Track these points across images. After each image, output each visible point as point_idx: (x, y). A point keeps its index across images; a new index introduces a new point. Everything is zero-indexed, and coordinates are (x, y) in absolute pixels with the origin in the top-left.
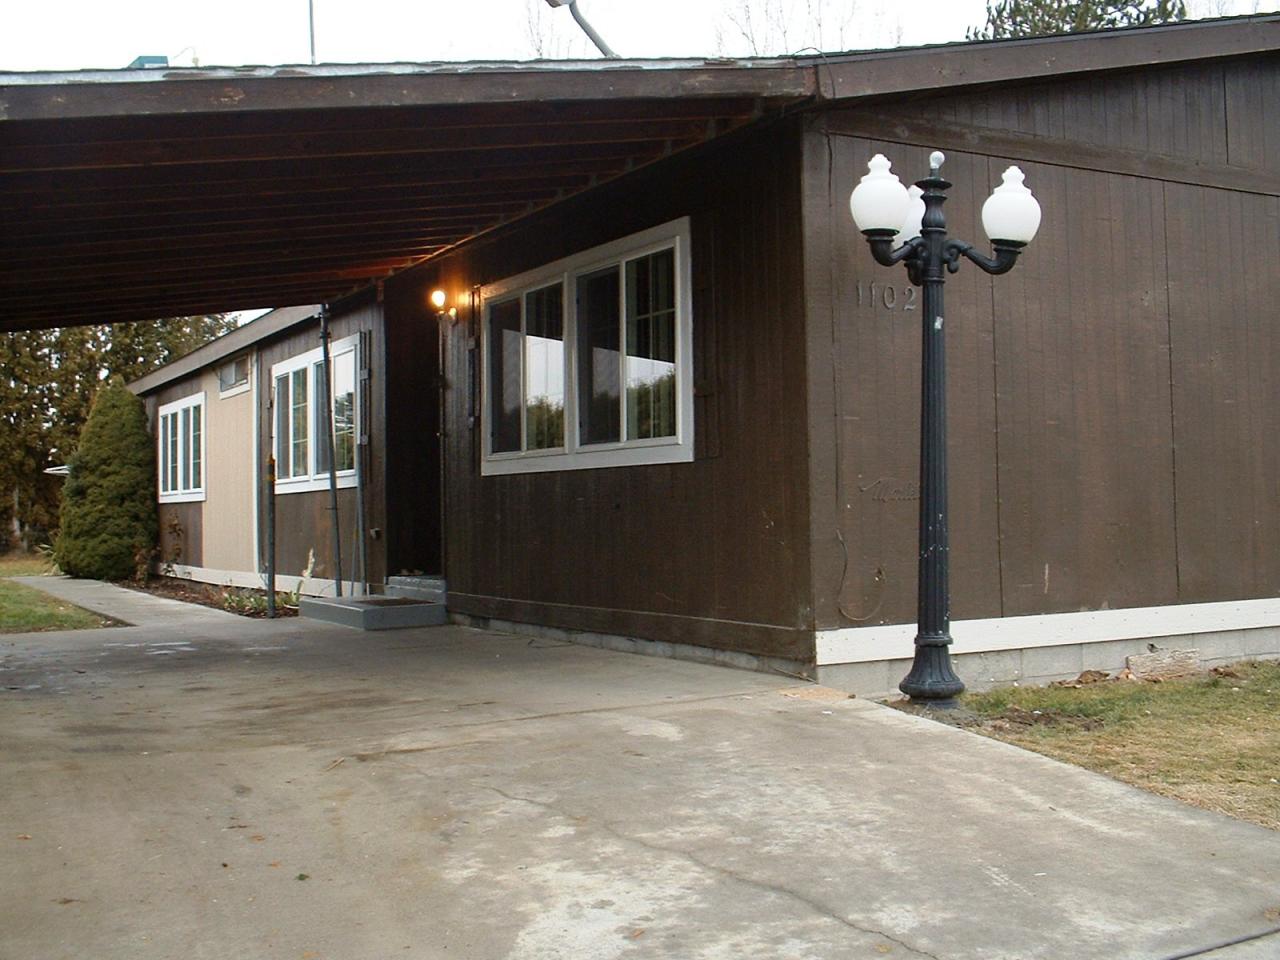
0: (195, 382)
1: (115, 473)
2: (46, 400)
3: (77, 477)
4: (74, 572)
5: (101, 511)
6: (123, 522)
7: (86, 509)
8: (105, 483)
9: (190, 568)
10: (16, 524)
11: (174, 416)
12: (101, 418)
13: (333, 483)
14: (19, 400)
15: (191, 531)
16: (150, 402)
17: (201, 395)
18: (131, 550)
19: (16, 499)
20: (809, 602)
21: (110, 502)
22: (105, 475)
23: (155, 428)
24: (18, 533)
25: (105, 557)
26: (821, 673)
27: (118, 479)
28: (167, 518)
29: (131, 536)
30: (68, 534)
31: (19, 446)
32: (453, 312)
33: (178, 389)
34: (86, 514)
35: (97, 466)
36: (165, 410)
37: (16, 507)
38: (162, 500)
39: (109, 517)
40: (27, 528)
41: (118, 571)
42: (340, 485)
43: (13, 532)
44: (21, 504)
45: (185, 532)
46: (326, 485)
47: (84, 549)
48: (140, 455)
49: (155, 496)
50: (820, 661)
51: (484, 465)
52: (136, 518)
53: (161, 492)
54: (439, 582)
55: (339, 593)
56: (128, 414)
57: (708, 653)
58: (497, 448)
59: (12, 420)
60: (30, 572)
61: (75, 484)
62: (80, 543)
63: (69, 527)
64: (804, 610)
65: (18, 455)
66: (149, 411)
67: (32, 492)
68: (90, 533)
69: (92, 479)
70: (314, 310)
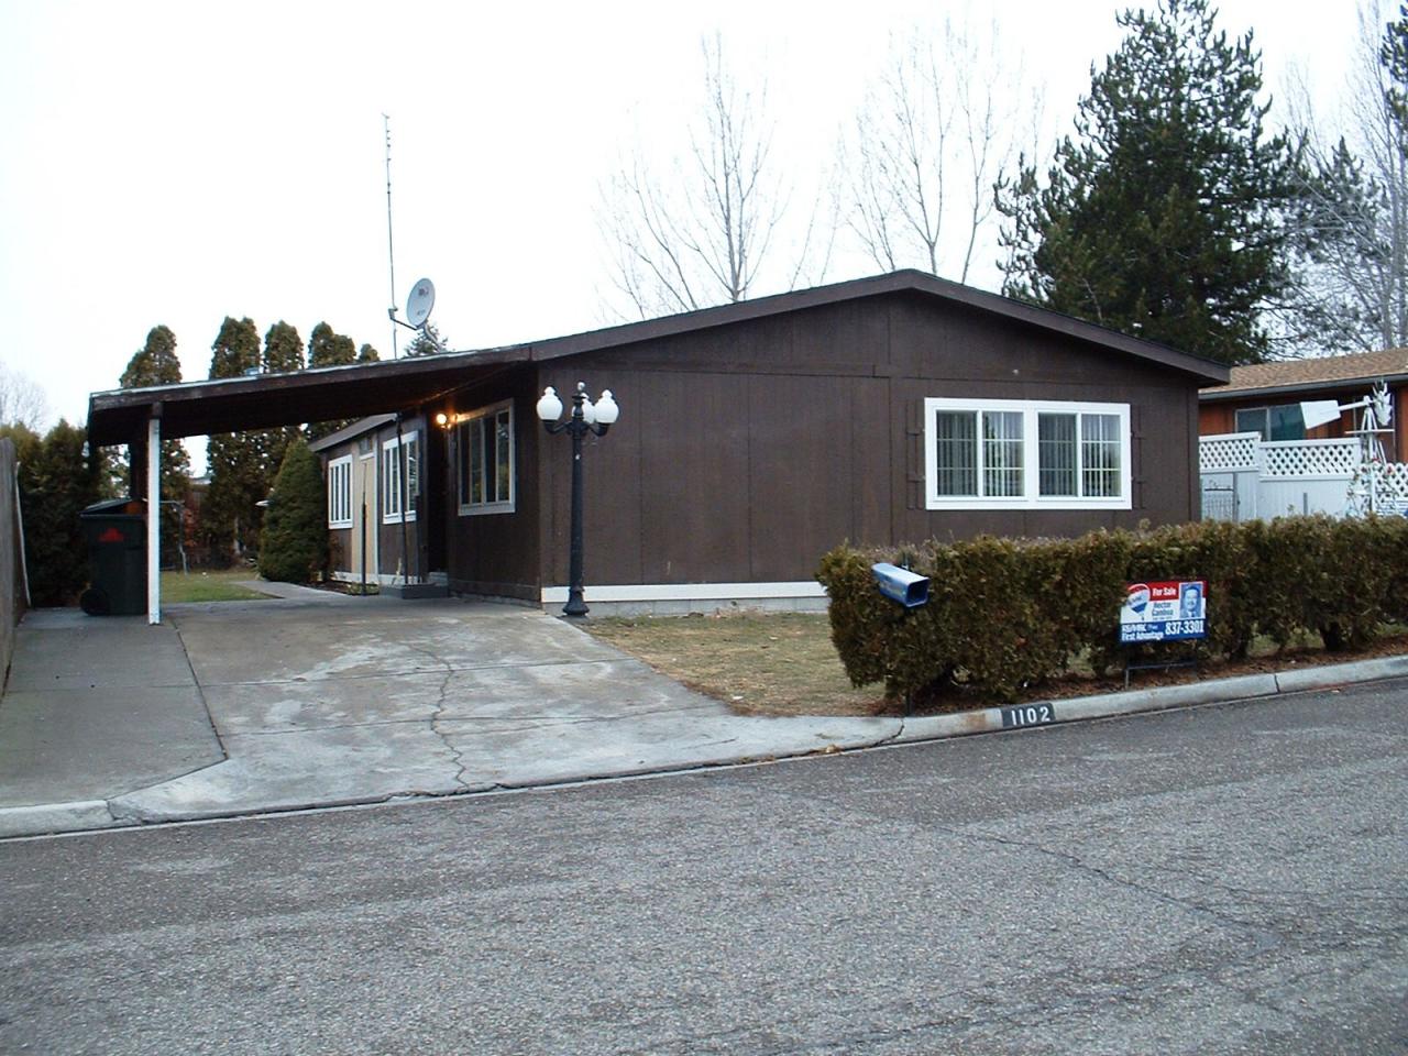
0: (346, 448)
1: (299, 508)
2: (259, 447)
3: (272, 511)
4: (270, 577)
5: (288, 534)
6: (304, 542)
7: (278, 533)
8: (291, 515)
9: (345, 574)
10: (236, 545)
11: (337, 468)
12: (288, 469)
13: (404, 519)
14: (238, 448)
15: (346, 549)
16: (324, 457)
17: (350, 456)
18: (308, 562)
19: (236, 525)
20: (540, 575)
21: (295, 528)
22: (291, 509)
23: (327, 476)
24: (238, 552)
25: (292, 567)
26: (544, 606)
27: (301, 512)
28: (333, 540)
29: (309, 552)
30: (266, 551)
31: (238, 483)
32: (449, 426)
33: (339, 451)
34: (278, 537)
35: (286, 503)
36: (332, 464)
37: (237, 531)
38: (331, 527)
39: (294, 539)
40: (245, 548)
41: (300, 576)
42: (408, 519)
43: (234, 551)
44: (240, 529)
45: (342, 548)
46: (399, 520)
47: (277, 561)
48: (316, 495)
49: (327, 524)
50: (543, 600)
51: (459, 510)
52: (313, 539)
53: (330, 521)
54: (443, 574)
55: (407, 582)
56: (307, 465)
57: (518, 601)
58: (463, 503)
59: (233, 463)
60: (244, 579)
61: (272, 515)
62: (274, 556)
63: (267, 545)
64: (538, 579)
65: (237, 491)
66: (323, 463)
67: (248, 519)
68: (281, 550)
69: (282, 511)
70: (393, 416)
